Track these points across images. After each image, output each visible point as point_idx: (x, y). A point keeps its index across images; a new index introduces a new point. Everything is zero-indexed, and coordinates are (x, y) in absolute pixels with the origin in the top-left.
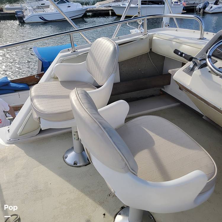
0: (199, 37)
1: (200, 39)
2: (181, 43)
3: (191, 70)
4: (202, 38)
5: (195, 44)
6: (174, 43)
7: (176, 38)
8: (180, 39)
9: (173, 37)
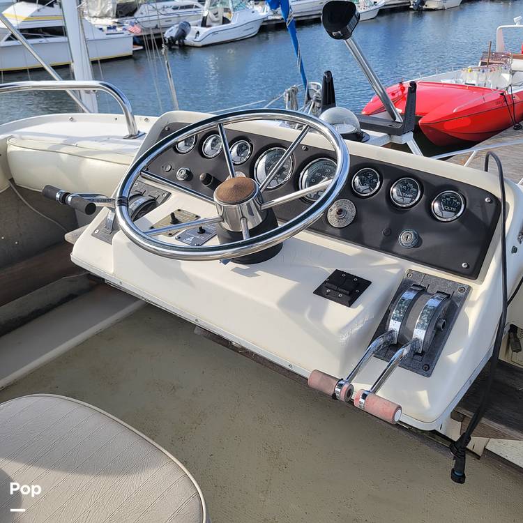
0: (127, 133)
1: (131, 137)
2: (81, 156)
3: (113, 229)
4: (133, 134)
5: (117, 152)
6: (64, 157)
7: (70, 141)
8: (79, 143)
9: (61, 141)
